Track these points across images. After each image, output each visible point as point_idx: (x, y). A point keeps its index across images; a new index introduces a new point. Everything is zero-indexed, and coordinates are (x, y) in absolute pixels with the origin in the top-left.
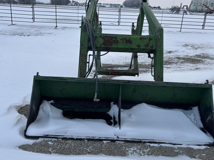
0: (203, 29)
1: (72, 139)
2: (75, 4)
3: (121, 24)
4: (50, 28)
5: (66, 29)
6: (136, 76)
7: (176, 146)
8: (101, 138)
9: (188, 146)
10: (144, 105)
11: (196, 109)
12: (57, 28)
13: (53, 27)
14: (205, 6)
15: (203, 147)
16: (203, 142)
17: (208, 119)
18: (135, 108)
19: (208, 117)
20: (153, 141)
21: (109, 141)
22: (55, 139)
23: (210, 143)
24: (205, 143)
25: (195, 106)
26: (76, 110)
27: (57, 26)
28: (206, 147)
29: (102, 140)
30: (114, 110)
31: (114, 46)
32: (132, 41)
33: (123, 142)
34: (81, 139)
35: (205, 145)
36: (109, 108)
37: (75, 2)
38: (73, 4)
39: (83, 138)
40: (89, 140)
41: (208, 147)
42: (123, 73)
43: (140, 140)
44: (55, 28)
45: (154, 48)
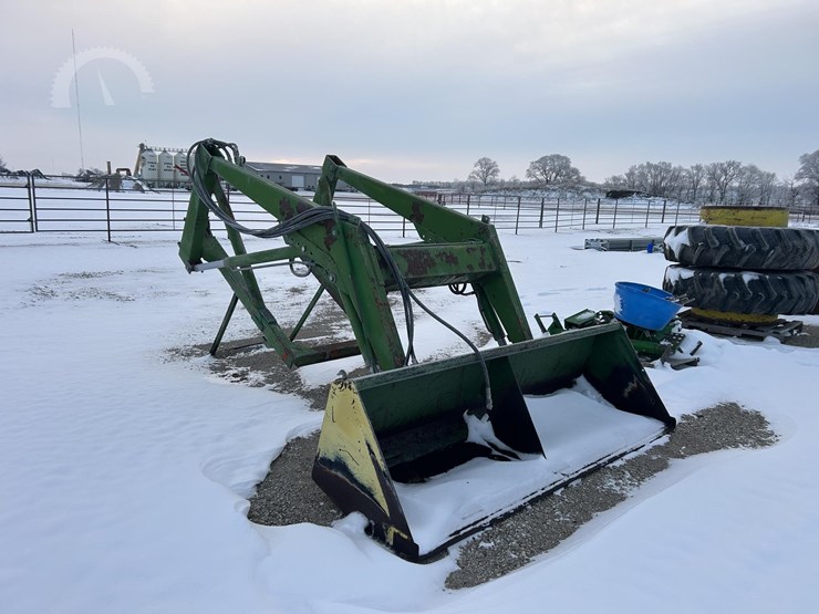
1: (507, 516)
7: (642, 451)
8: (546, 489)
9: (653, 444)
11: (581, 380)
14: (181, 170)
17: (628, 390)
19: (627, 386)
21: (562, 489)
22: (480, 533)
25: (578, 376)
29: (550, 493)
30: (476, 429)
33: (579, 481)
34: (520, 509)
36: (464, 428)
39: (522, 503)
40: (532, 502)
45: (494, 269)
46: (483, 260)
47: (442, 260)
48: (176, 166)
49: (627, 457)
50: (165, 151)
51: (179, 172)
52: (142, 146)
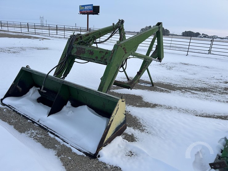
9: (71, 147)
15: (82, 154)
16: (86, 150)
20: (54, 132)
21: (31, 122)
23: (91, 153)
28: (84, 154)
29: (28, 119)
31: (81, 55)
32: (94, 53)
33: (37, 125)
35: (84, 153)
39: (21, 113)
40: (23, 116)
41: (85, 156)
42: (119, 84)
43: (47, 128)
45: (107, 61)
46: (104, 57)
47: (88, 52)
49: (56, 138)
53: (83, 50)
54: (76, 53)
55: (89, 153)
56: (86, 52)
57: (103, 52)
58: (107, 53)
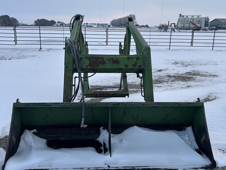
0: (192, 45)
2: (61, 24)
3: (109, 43)
4: (34, 50)
5: (51, 50)
6: (127, 97)
10: (136, 128)
11: (189, 129)
12: (42, 49)
13: (37, 49)
14: (192, 23)
16: (200, 165)
17: (202, 140)
18: (126, 132)
19: (202, 137)
24: (202, 166)
25: (189, 126)
26: (62, 139)
27: (41, 48)
30: (103, 136)
31: (101, 67)
32: (119, 61)
35: (202, 168)
36: (98, 133)
37: (60, 22)
38: (59, 25)
42: (112, 94)
44: (39, 50)
45: (142, 68)
46: (136, 63)
47: (110, 62)
48: (190, 22)
50: (187, 16)
51: (191, 24)
52: (180, 15)
53: (101, 60)
54: (90, 65)
55: (205, 166)
56: (107, 62)
57: (133, 58)
58: (139, 59)
